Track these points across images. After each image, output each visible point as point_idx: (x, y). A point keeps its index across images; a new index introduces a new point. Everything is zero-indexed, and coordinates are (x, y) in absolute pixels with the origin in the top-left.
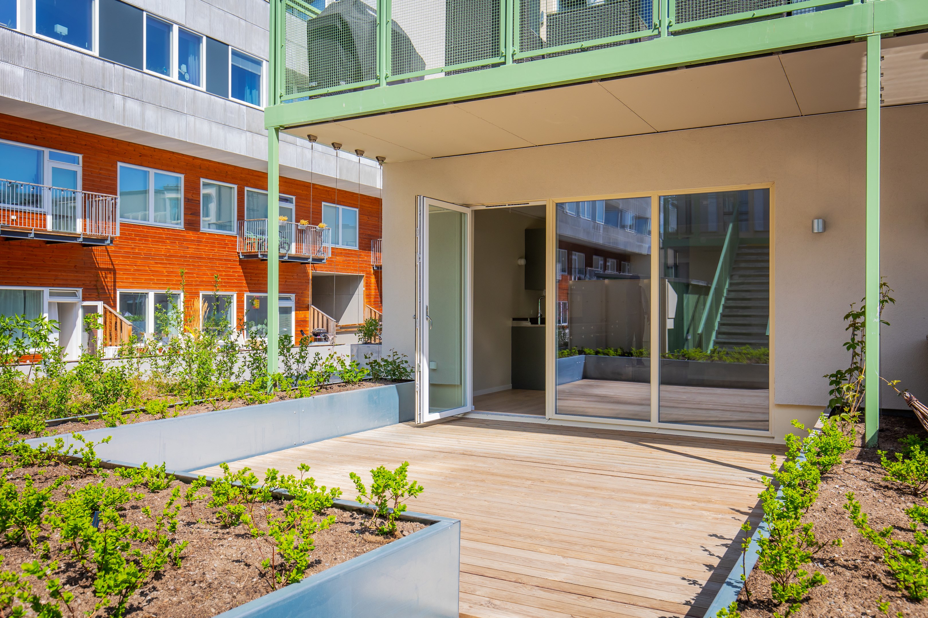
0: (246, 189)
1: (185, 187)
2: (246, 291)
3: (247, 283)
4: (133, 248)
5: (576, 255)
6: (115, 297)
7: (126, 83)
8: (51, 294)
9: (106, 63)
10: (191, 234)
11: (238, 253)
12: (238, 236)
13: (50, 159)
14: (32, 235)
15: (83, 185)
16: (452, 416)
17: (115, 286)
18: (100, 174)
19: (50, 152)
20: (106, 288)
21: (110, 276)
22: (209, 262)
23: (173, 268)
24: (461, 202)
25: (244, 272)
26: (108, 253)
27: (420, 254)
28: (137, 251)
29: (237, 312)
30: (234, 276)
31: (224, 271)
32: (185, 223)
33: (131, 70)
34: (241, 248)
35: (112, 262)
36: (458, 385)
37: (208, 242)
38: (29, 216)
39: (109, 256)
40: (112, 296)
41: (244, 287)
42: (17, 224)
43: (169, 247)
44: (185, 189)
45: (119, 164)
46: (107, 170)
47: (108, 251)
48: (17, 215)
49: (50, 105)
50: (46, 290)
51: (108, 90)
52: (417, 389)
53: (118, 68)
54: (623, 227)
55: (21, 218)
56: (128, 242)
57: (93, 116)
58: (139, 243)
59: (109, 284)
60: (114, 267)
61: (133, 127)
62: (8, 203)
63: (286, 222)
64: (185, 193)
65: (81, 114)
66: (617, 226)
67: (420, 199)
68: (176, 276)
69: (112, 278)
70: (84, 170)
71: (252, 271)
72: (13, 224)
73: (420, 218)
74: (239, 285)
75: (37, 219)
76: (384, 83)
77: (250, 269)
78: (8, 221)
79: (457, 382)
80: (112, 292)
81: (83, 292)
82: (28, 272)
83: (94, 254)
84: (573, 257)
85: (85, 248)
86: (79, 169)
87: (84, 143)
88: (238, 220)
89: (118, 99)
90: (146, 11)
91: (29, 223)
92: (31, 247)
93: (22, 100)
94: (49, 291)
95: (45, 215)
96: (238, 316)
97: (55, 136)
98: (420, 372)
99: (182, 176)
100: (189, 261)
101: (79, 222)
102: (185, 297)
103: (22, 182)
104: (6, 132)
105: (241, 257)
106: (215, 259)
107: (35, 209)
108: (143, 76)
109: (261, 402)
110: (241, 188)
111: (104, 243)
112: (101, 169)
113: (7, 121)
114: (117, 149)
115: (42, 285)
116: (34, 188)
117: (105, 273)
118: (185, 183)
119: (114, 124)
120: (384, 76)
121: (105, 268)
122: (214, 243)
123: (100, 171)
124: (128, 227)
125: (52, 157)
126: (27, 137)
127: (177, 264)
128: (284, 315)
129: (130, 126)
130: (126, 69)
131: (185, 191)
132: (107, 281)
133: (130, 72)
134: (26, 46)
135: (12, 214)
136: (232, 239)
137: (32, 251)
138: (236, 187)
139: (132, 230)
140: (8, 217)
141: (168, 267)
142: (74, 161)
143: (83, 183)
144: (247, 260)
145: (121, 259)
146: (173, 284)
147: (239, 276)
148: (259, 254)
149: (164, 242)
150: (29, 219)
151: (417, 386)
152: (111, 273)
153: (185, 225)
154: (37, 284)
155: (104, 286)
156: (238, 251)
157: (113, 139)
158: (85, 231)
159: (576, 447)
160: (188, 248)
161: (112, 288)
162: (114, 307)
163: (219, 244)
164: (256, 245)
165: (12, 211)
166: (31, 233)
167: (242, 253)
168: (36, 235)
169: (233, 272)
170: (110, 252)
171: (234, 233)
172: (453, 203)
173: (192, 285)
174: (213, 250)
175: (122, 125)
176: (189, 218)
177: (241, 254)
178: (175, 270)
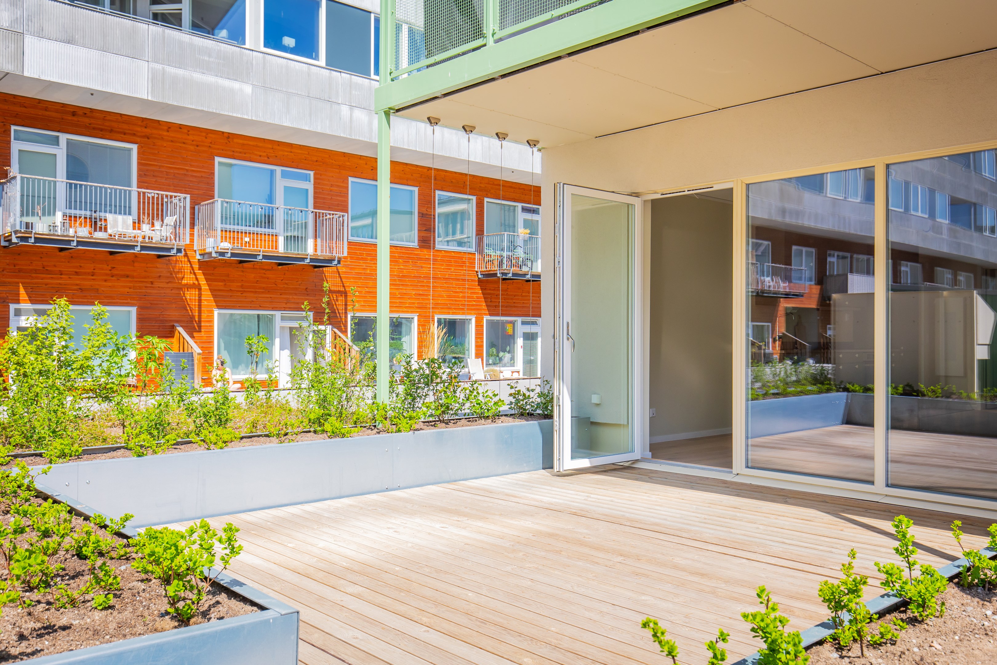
0: (486, 200)
1: (419, 201)
2: (485, 314)
3: (487, 306)
4: (364, 269)
5: (907, 266)
6: (346, 321)
7: (353, 92)
8: (283, 319)
9: (333, 72)
10: (425, 251)
11: (477, 272)
12: (477, 253)
13: (282, 177)
14: (261, 257)
15: (314, 203)
16: (613, 464)
17: (346, 309)
18: (331, 191)
19: (282, 170)
20: (337, 311)
21: (341, 299)
22: (445, 283)
23: (406, 289)
24: (629, 190)
25: (483, 294)
26: (339, 274)
27: (559, 257)
28: (368, 272)
29: (476, 338)
30: (472, 297)
31: (461, 292)
32: (419, 240)
33: (358, 78)
34: (479, 267)
35: (343, 284)
36: (624, 425)
37: (443, 261)
38: (261, 237)
39: (340, 277)
40: (343, 321)
41: (484, 309)
42: (249, 246)
43: (402, 267)
44: (419, 203)
45: (351, 179)
46: (338, 186)
47: (339, 272)
48: (250, 237)
49: (277, 122)
50: (278, 314)
51: (334, 100)
52: (556, 428)
53: (345, 76)
54: (980, 229)
55: (253, 240)
56: (360, 263)
57: (319, 130)
58: (371, 264)
59: (340, 308)
60: (345, 289)
61: (361, 139)
62: (242, 225)
63: (528, 235)
64: (418, 208)
65: (307, 129)
66: (971, 228)
67: (560, 188)
68: (409, 299)
69: (344, 301)
70: (315, 188)
71: (492, 292)
72: (246, 246)
73: (560, 210)
74: (478, 307)
75: (269, 241)
76: (490, 41)
77: (490, 289)
78: (242, 243)
79: (623, 421)
80: (344, 316)
81: (314, 316)
82: (260, 296)
83: (325, 276)
84: (903, 269)
85: (316, 269)
86: (309, 186)
87: (315, 159)
88: (477, 235)
89: (345, 110)
90: (374, 13)
91: (261, 245)
92: (264, 269)
93: (250, 118)
94: (280, 315)
95: (276, 235)
96: (476, 342)
97: (286, 153)
98: (559, 406)
99: (416, 189)
100: (423, 281)
101: (310, 243)
102: (418, 321)
103: (250, 203)
104: (240, 153)
105: (480, 276)
106: (452, 279)
107: (267, 230)
108: (370, 83)
109: (343, 436)
110: (480, 199)
111: (332, 263)
112: (332, 185)
113: (241, 141)
114: (348, 164)
115: (273, 309)
116: (262, 209)
117: (336, 296)
118: (419, 197)
119: (341, 137)
120: (491, 32)
121: (336, 291)
122: (450, 261)
123: (332, 188)
124: (359, 246)
125: (284, 175)
126: (260, 156)
127: (411, 285)
128: (529, 342)
129: (357, 138)
130: (353, 77)
131: (419, 206)
132: (339, 304)
133: (358, 80)
134: (254, 62)
135: (246, 236)
136: (470, 256)
137: (265, 274)
138: (474, 198)
139: (364, 249)
140: (242, 239)
141: (401, 289)
142: (306, 178)
143: (314, 201)
144: (487, 280)
145: (352, 280)
146: (406, 307)
147: (478, 298)
148: (498, 272)
149: (397, 261)
150: (261, 240)
151: (556, 423)
152: (342, 296)
153: (418, 243)
154: (269, 308)
155: (335, 310)
156: (476, 270)
157: (344, 153)
158: (316, 251)
159: (738, 514)
160: (422, 267)
161: (344, 311)
162: (345, 332)
163: (455, 262)
164: (496, 263)
165: (246, 233)
166: (259, 255)
167: (481, 272)
168: (265, 257)
169: (472, 293)
170: (341, 273)
171: (473, 250)
172: (613, 192)
173: (426, 308)
174: (450, 269)
175: (349, 137)
176: (424, 234)
177: (479, 274)
178: (408, 292)
